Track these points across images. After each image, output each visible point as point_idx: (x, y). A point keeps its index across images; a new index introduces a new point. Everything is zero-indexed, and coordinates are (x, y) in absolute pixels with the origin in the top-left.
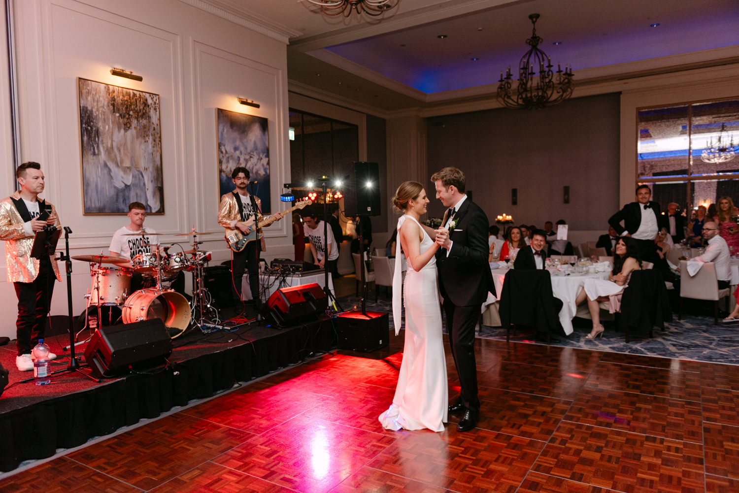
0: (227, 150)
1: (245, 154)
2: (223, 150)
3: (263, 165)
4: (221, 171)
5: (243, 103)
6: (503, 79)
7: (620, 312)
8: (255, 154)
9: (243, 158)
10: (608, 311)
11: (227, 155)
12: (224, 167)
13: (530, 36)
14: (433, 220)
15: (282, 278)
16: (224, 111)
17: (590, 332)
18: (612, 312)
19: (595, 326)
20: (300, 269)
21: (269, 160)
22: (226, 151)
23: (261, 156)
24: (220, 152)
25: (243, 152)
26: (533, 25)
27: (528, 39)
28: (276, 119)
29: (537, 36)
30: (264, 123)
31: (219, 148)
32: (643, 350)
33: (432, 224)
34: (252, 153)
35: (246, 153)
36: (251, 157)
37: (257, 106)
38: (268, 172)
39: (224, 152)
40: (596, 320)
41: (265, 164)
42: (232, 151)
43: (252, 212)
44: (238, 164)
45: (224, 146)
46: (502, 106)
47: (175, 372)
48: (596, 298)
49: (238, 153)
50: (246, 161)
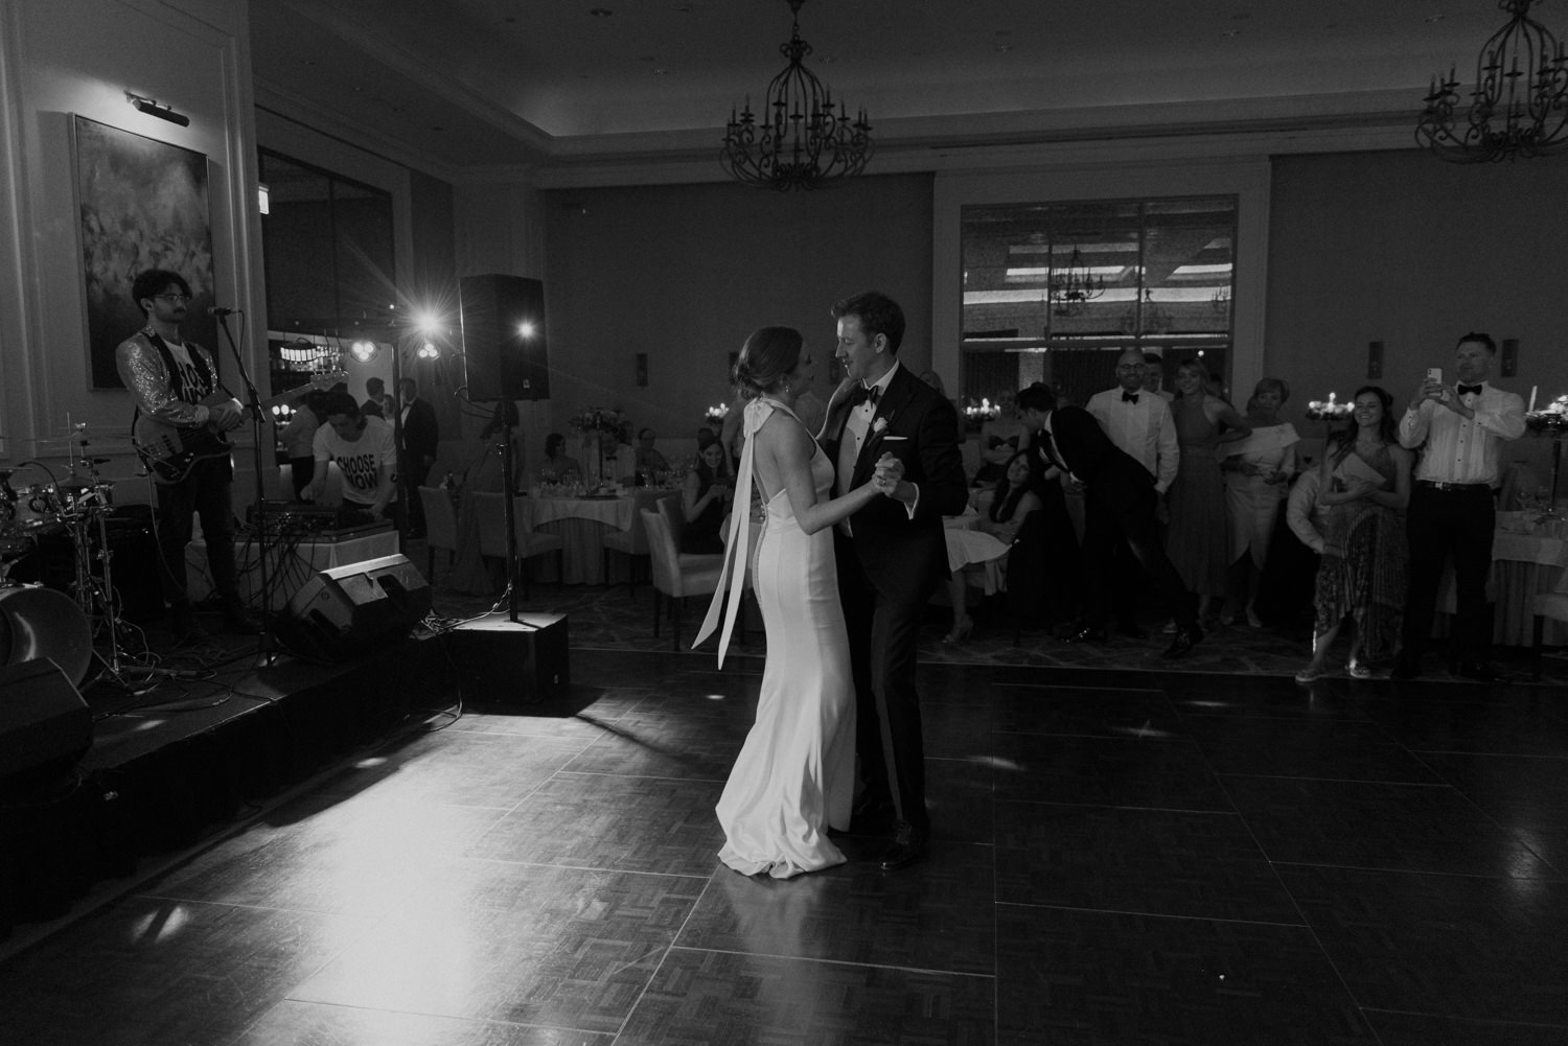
0: (106, 228)
1: (153, 240)
2: (94, 224)
3: (198, 270)
4: (90, 278)
5: (144, 108)
6: (737, 122)
7: (1005, 590)
8: (177, 241)
9: (148, 249)
10: (983, 590)
11: (105, 239)
12: (97, 269)
13: (788, 39)
14: (599, 413)
15: (286, 546)
16: (92, 124)
17: (949, 631)
18: (989, 592)
19: (958, 618)
20: (331, 524)
21: (212, 259)
22: (102, 229)
23: (193, 247)
24: (86, 231)
25: (147, 233)
26: (793, 15)
27: (784, 44)
28: (225, 159)
29: (801, 39)
30: (197, 165)
31: (83, 219)
32: (1049, 657)
33: (598, 421)
34: (168, 238)
35: (153, 236)
36: (167, 248)
37: (183, 121)
38: (211, 288)
39: (97, 229)
40: (959, 607)
41: (203, 267)
42: (118, 227)
43: (200, 386)
44: (134, 263)
45: (97, 214)
46: (730, 179)
47: (108, 792)
48: (960, 566)
49: (133, 235)
50: (155, 255)
